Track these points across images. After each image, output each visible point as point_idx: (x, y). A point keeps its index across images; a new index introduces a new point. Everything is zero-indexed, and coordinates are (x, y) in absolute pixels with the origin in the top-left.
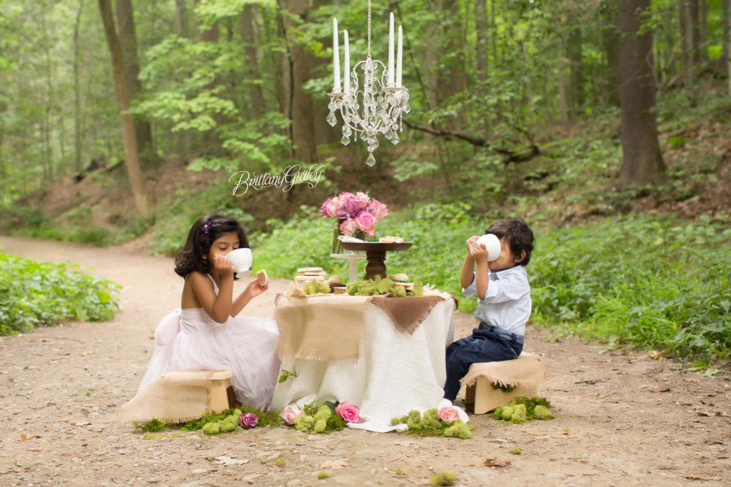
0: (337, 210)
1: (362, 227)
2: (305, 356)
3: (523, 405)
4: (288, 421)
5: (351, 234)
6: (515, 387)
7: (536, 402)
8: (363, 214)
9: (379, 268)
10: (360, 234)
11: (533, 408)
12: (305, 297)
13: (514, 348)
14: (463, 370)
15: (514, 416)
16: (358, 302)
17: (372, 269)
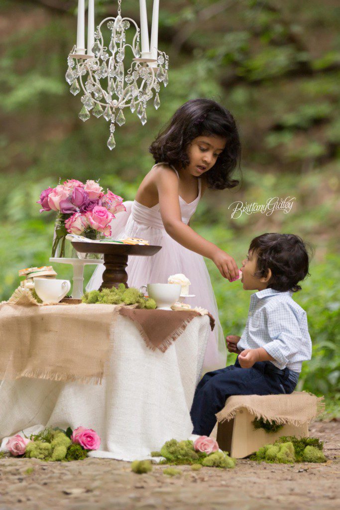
0: (61, 202)
1: (95, 225)
2: (38, 375)
3: (291, 444)
4: (15, 451)
5: (79, 233)
6: (282, 425)
7: (306, 443)
8: (96, 208)
9: (119, 276)
10: (90, 233)
11: (302, 450)
12: (35, 305)
13: (284, 385)
14: (219, 404)
15: (279, 455)
16: (104, 311)
17: (112, 276)
